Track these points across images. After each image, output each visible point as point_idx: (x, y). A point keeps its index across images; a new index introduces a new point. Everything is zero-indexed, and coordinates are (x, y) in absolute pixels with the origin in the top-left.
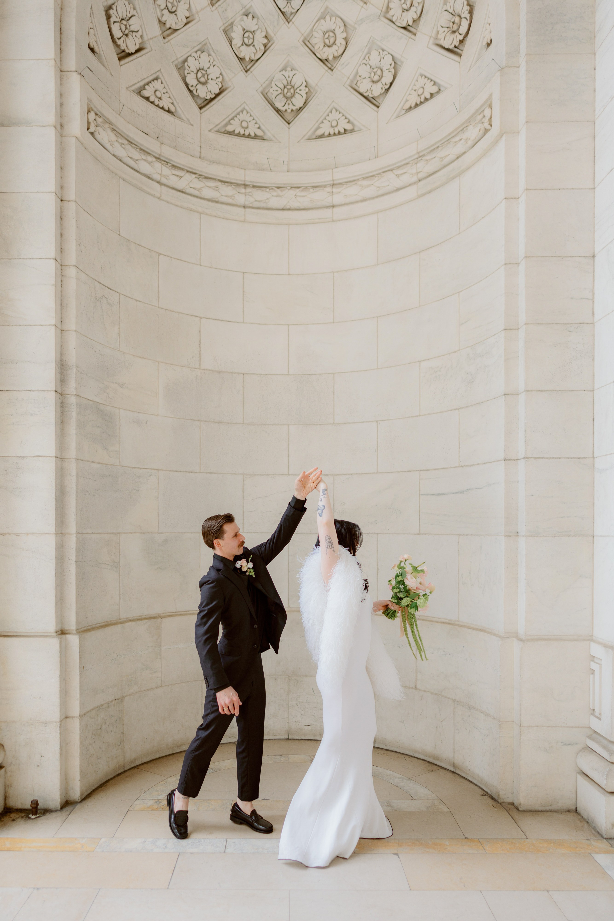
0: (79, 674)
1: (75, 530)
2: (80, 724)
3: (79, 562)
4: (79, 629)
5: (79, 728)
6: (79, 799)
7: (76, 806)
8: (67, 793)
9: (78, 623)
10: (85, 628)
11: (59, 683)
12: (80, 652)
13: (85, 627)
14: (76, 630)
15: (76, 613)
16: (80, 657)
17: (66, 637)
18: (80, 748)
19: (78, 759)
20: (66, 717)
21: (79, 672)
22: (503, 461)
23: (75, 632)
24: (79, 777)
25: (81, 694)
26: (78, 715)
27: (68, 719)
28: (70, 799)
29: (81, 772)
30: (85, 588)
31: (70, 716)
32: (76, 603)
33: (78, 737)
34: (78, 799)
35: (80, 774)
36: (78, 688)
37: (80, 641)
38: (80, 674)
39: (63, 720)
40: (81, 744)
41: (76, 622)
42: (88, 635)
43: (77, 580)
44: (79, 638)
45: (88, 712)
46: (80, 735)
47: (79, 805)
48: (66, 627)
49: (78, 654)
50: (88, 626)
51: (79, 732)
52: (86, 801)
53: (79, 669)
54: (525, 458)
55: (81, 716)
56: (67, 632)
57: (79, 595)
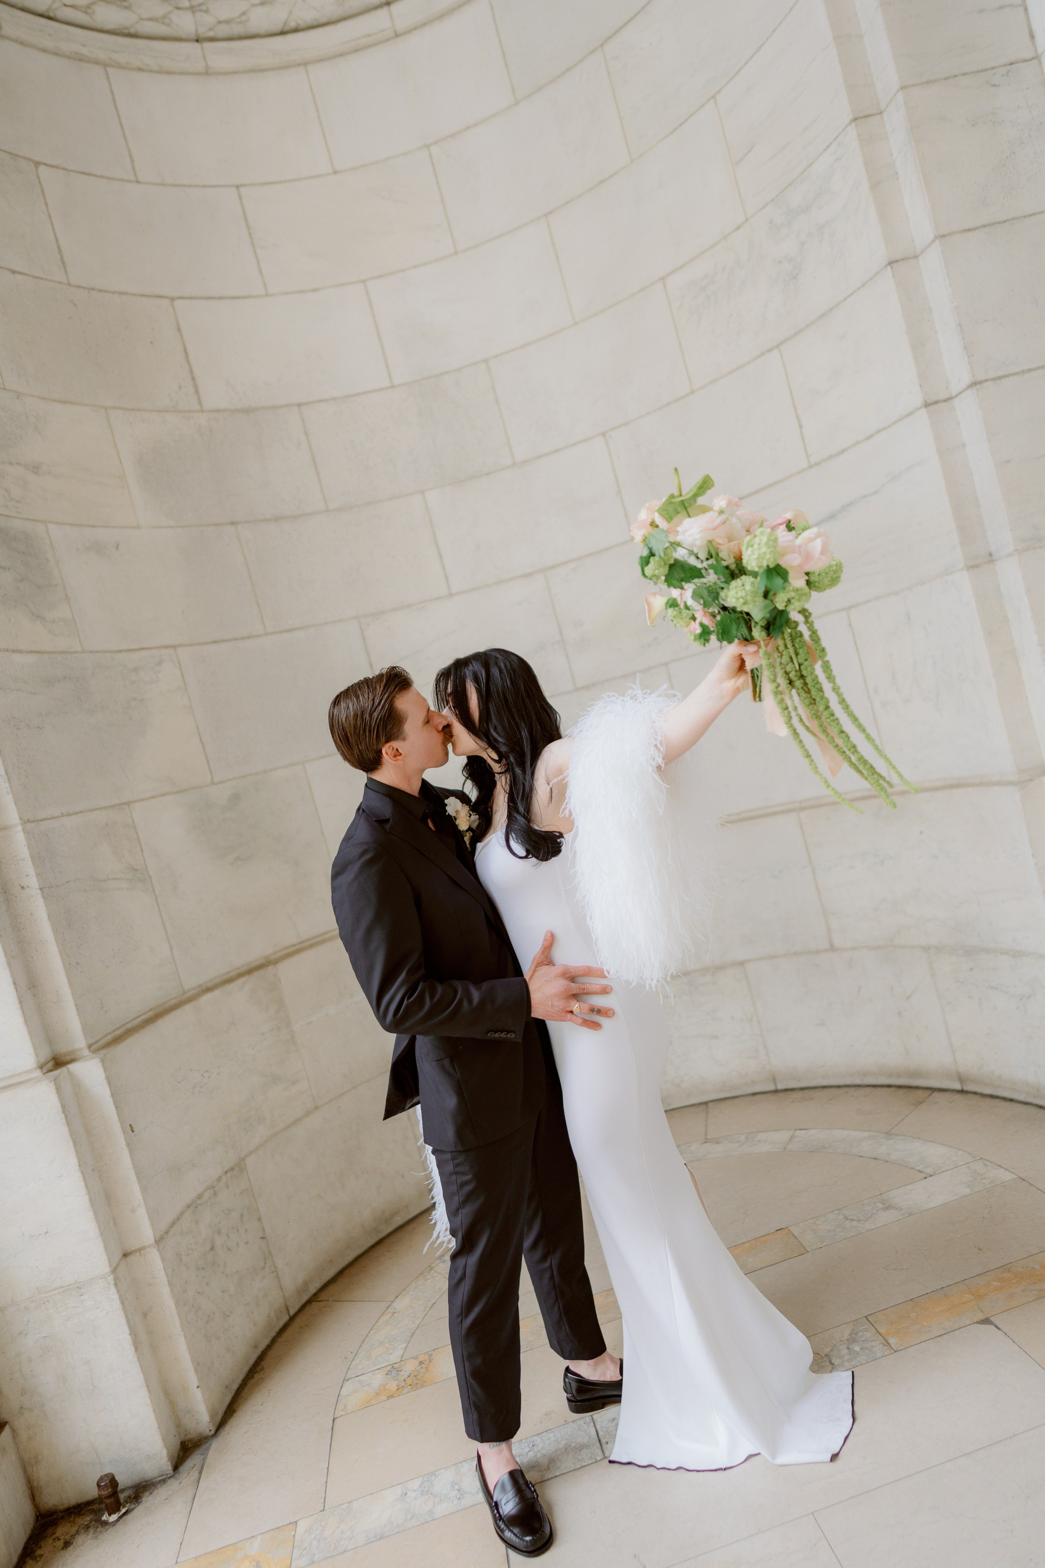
0: (126, 1148)
1: (19, 819)
2: (163, 1260)
3: (49, 888)
4: (94, 1043)
5: (162, 1269)
6: (211, 1428)
7: (208, 1449)
8: (178, 1426)
9: (87, 1029)
10: (110, 1037)
11: (82, 1184)
12: (112, 1096)
13: (110, 1033)
14: (89, 1047)
15: (77, 1009)
16: (117, 1107)
17: (68, 1070)
18: (179, 1314)
19: (182, 1340)
20: (125, 1255)
21: (124, 1142)
22: (923, 411)
23: (86, 1052)
24: (197, 1380)
25: (144, 1190)
26: (152, 1241)
27: (129, 1258)
28: (189, 1437)
29: (197, 1365)
30: (81, 945)
31: (133, 1249)
32: (71, 984)
33: (166, 1291)
34: (207, 1431)
35: (196, 1371)
36: (134, 1178)
37: (105, 1070)
38: (128, 1145)
39: (118, 1265)
40: (177, 1303)
41: (84, 1030)
42: (120, 1049)
43: (55, 931)
44: (100, 1064)
45: (173, 1224)
46: (170, 1284)
47: (215, 1444)
48: (62, 1049)
49: (110, 1101)
50: (114, 1031)
51: (166, 1280)
52: (227, 1428)
53: (123, 1136)
54: (974, 384)
55: (159, 1241)
56: (68, 1058)
57: (70, 967)
